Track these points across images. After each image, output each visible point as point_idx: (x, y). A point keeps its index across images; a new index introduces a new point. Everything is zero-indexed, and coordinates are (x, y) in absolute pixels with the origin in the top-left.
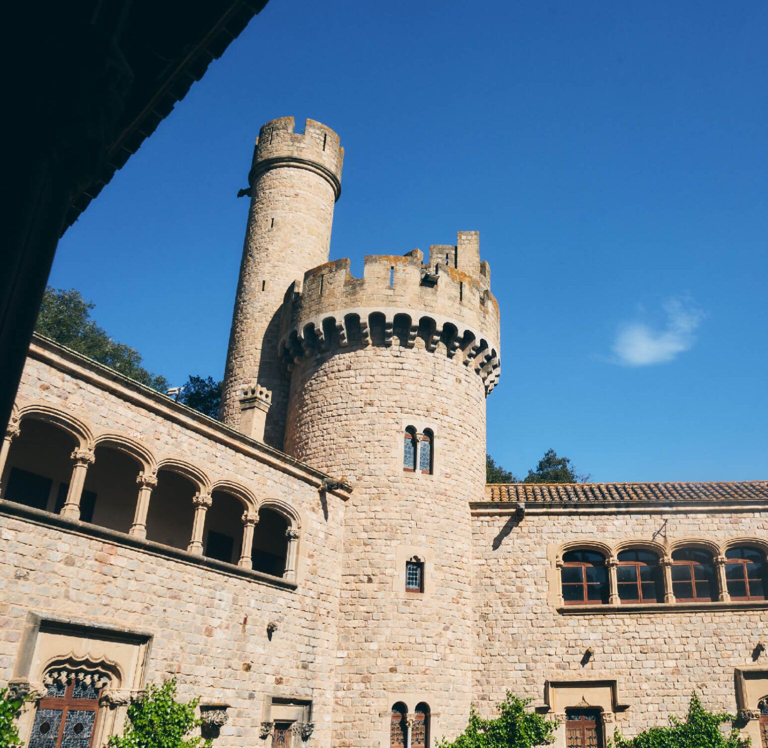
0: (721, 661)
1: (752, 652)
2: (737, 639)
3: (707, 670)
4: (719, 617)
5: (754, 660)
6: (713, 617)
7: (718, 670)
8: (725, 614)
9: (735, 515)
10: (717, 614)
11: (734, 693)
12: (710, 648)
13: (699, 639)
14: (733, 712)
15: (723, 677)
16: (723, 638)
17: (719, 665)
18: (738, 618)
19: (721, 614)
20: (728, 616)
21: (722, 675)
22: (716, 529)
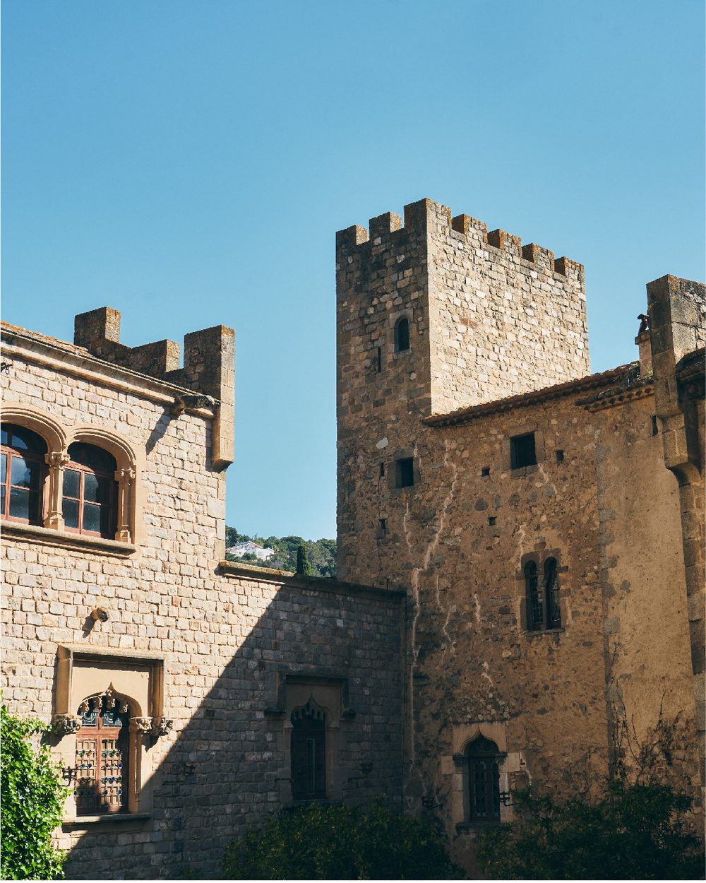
0: (40, 631)
1: (84, 621)
2: (68, 597)
3: (20, 643)
4: (49, 555)
5: (85, 636)
6: (40, 554)
7: (35, 646)
8: (58, 551)
9: (94, 387)
10: (46, 549)
11: (50, 687)
12: (28, 605)
13: (15, 587)
14: (46, 719)
15: (40, 659)
16: (49, 591)
17: (37, 637)
18: (70, 561)
19: (52, 550)
20: (62, 556)
21: (39, 654)
22: (66, 404)
